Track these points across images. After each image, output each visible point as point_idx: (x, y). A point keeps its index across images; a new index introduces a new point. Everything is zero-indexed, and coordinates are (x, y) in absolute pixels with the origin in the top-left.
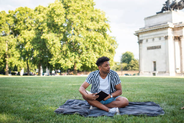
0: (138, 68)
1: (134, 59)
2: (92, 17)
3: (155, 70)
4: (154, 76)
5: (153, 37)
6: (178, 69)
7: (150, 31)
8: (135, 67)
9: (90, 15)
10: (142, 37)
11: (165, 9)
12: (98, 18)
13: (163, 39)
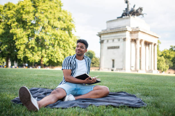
0: (99, 65)
1: (96, 57)
2: (59, 17)
3: (113, 67)
4: (112, 72)
5: (113, 38)
6: (133, 67)
7: (111, 33)
8: (96, 64)
9: (58, 15)
10: (104, 38)
11: (124, 14)
12: (64, 18)
13: (121, 40)
